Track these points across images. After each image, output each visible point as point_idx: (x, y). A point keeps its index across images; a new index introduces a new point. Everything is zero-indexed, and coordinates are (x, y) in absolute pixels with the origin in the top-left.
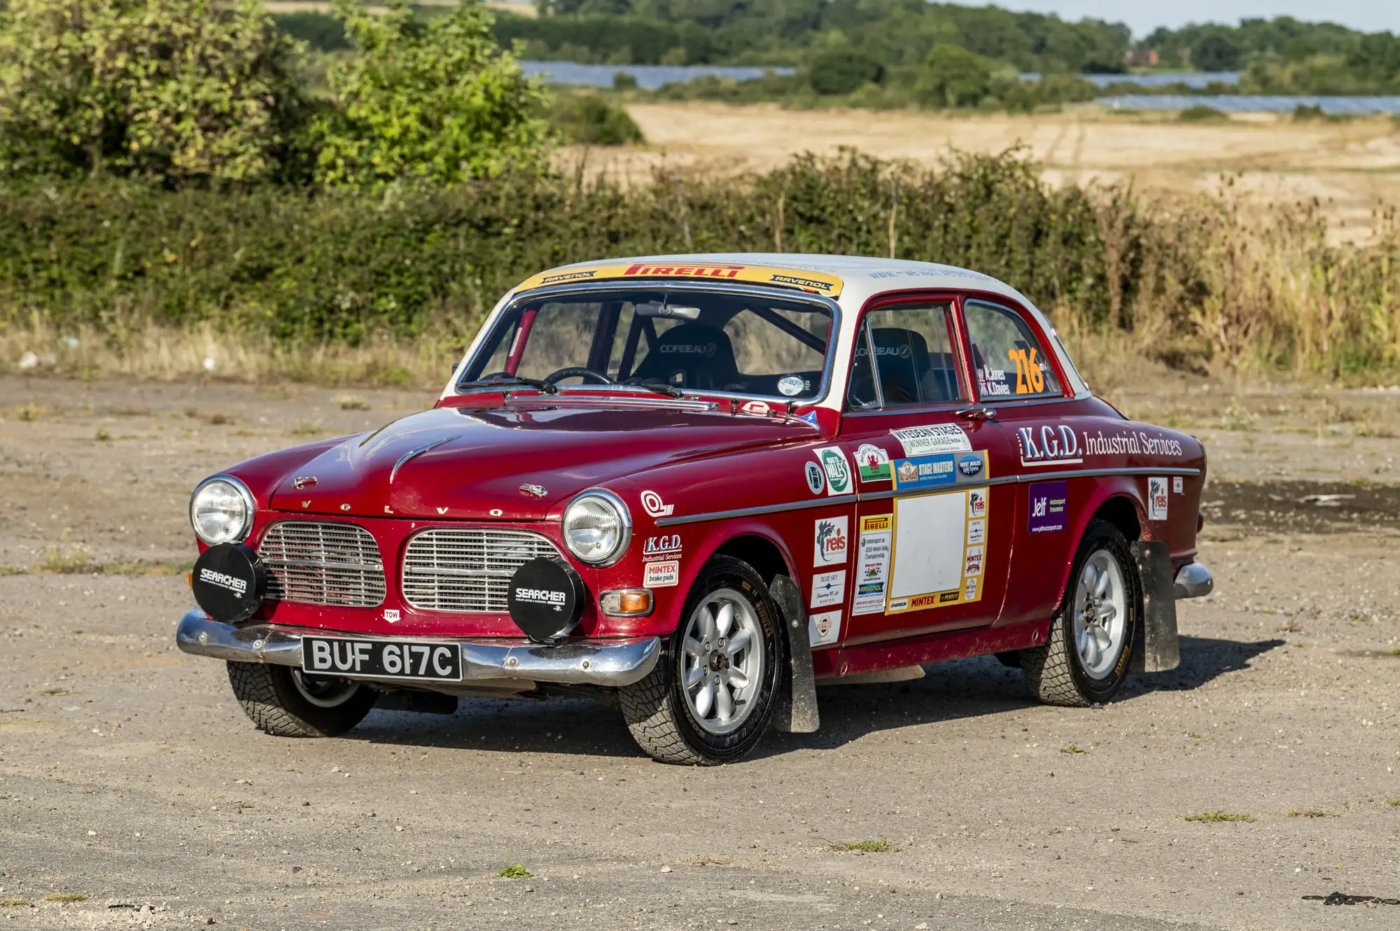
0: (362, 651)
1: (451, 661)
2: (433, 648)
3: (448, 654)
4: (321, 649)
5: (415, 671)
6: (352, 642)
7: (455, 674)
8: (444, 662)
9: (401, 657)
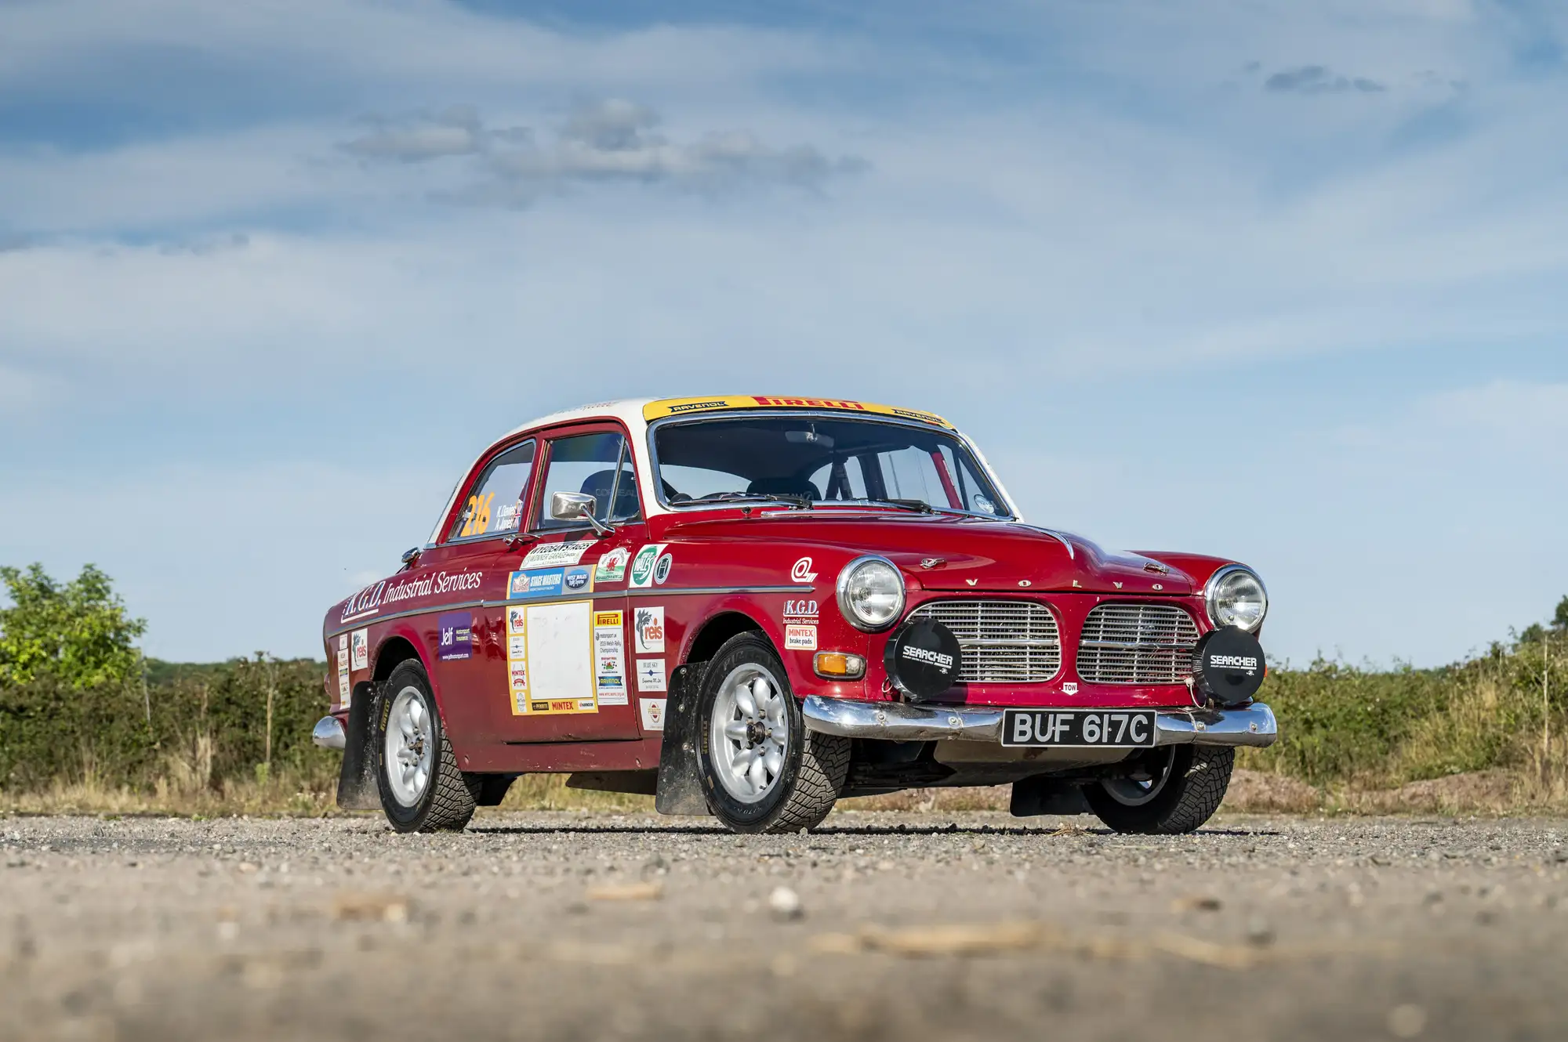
0: (1063, 722)
1: (1147, 729)
2: (1132, 716)
3: (1145, 721)
4: (1023, 722)
5: (1111, 740)
6: (1055, 713)
7: (1149, 740)
8: (1141, 728)
9: (1101, 726)
